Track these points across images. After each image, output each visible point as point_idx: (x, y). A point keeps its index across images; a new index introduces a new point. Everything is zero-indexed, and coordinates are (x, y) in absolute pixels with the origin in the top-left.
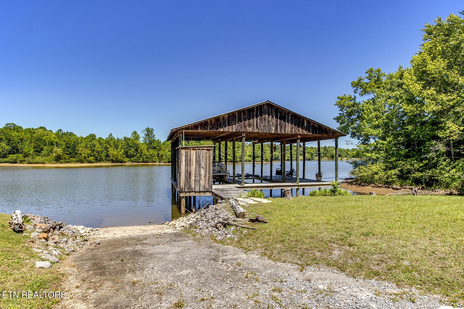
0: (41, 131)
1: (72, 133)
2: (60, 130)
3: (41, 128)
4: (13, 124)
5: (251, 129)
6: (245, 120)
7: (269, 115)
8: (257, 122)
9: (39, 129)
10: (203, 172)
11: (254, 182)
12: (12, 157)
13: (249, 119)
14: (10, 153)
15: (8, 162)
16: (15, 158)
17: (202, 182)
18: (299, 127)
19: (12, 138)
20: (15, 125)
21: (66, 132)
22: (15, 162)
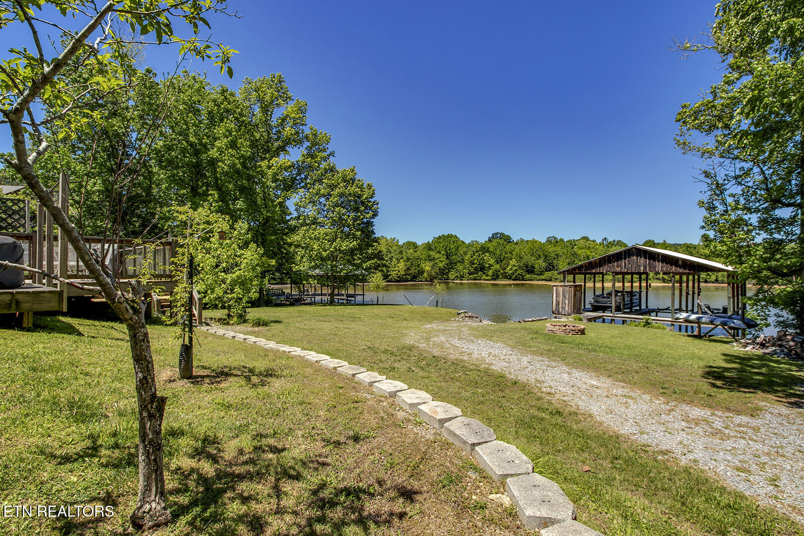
0: (582, 242)
1: (621, 241)
2: (605, 239)
3: (584, 238)
4: (553, 237)
5: (619, 269)
6: (614, 262)
7: (637, 256)
8: (625, 264)
9: (581, 239)
10: (567, 302)
11: (657, 316)
12: (547, 274)
13: (618, 261)
14: (546, 271)
15: (544, 280)
16: (550, 275)
17: (567, 308)
18: (671, 265)
19: (549, 254)
20: (555, 238)
21: (612, 240)
22: (550, 280)
